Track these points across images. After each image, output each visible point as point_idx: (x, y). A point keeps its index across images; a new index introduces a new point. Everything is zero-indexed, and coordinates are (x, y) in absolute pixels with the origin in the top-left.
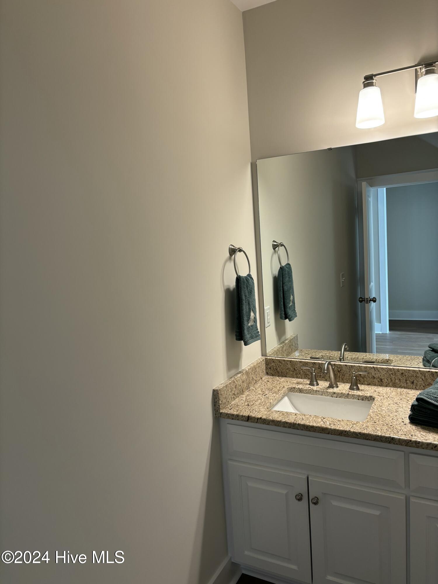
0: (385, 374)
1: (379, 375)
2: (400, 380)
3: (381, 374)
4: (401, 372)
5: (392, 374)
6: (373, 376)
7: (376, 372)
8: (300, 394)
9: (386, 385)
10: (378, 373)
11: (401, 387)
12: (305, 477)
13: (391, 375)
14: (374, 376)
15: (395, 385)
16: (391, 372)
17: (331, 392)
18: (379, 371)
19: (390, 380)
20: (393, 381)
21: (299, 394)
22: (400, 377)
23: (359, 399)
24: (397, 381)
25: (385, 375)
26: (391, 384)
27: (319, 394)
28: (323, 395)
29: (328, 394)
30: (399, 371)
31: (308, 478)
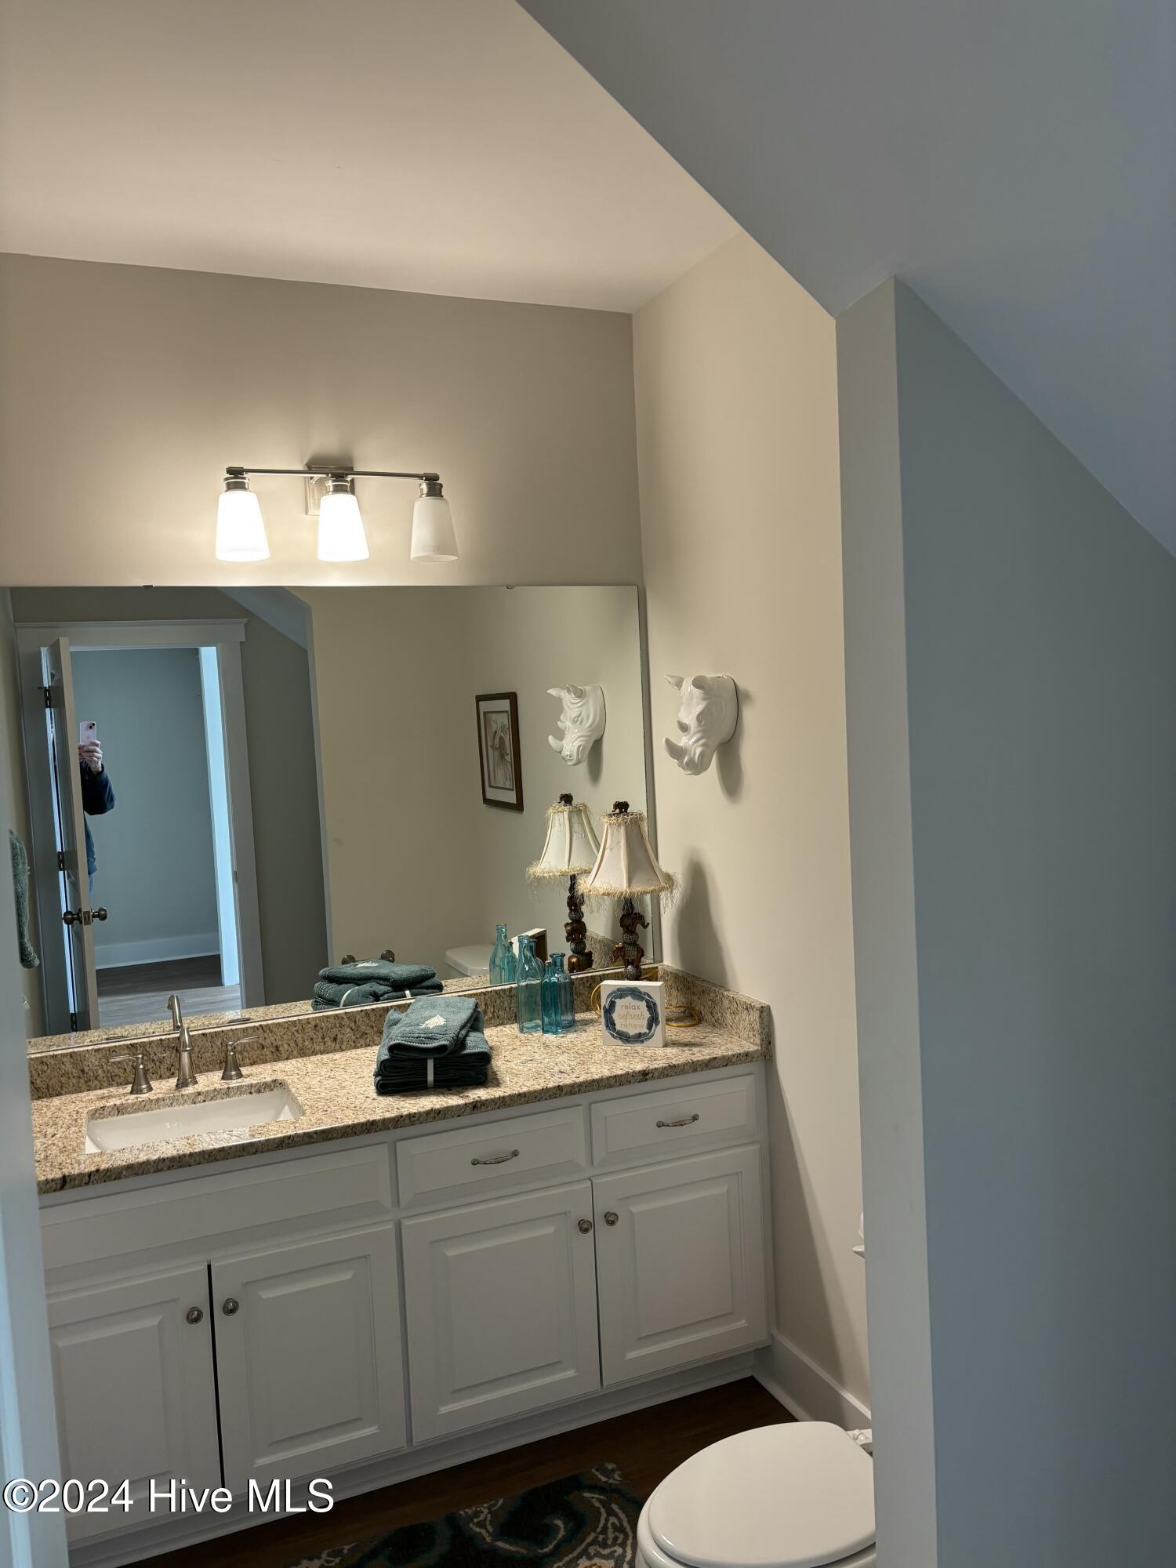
0: (285, 1034)
1: (273, 1039)
2: (312, 1039)
3: (275, 1037)
4: (313, 1023)
5: (297, 1031)
6: (262, 1045)
7: (266, 1035)
8: (120, 1117)
9: (286, 1056)
10: (270, 1035)
11: (314, 1053)
12: (204, 1267)
13: (296, 1034)
14: (263, 1043)
15: (303, 1053)
16: (296, 1029)
17: (192, 1094)
18: (271, 1031)
19: (293, 1045)
20: (300, 1045)
21: (115, 1118)
22: (311, 1034)
23: (251, 1093)
24: (306, 1043)
25: (285, 1036)
26: (295, 1052)
27: (165, 1106)
28: (174, 1104)
29: (184, 1100)
30: (309, 1023)
31: (209, 1267)
